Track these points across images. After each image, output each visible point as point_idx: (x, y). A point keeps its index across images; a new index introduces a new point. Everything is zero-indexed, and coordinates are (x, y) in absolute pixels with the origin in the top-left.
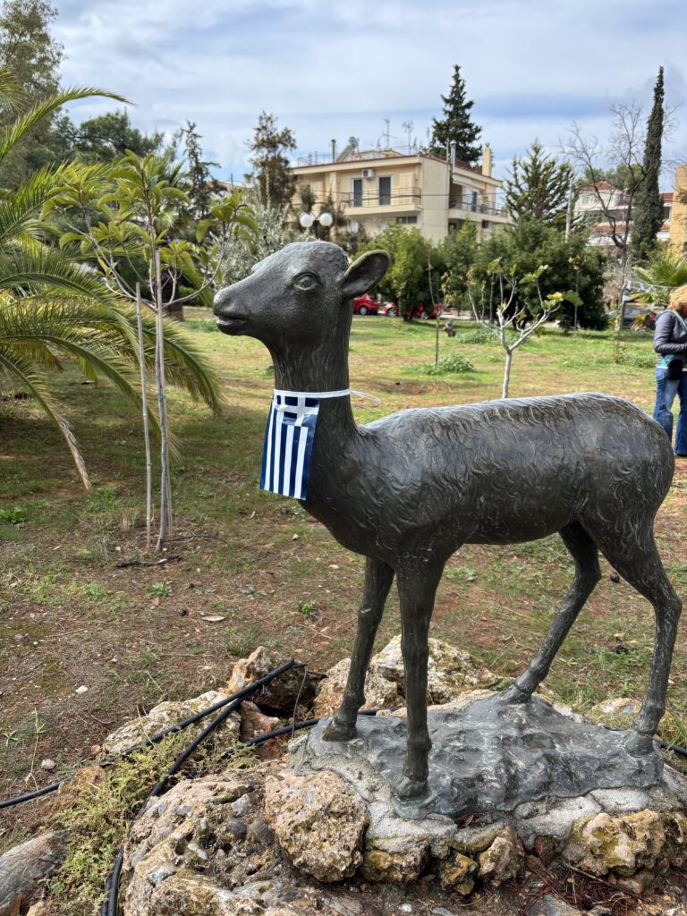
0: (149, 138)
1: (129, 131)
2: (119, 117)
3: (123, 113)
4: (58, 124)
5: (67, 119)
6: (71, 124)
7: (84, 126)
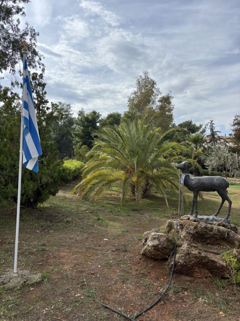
0: (198, 126)
1: (192, 125)
2: (189, 122)
3: (190, 120)
4: (172, 125)
5: (174, 124)
6: (175, 125)
7: (179, 125)
